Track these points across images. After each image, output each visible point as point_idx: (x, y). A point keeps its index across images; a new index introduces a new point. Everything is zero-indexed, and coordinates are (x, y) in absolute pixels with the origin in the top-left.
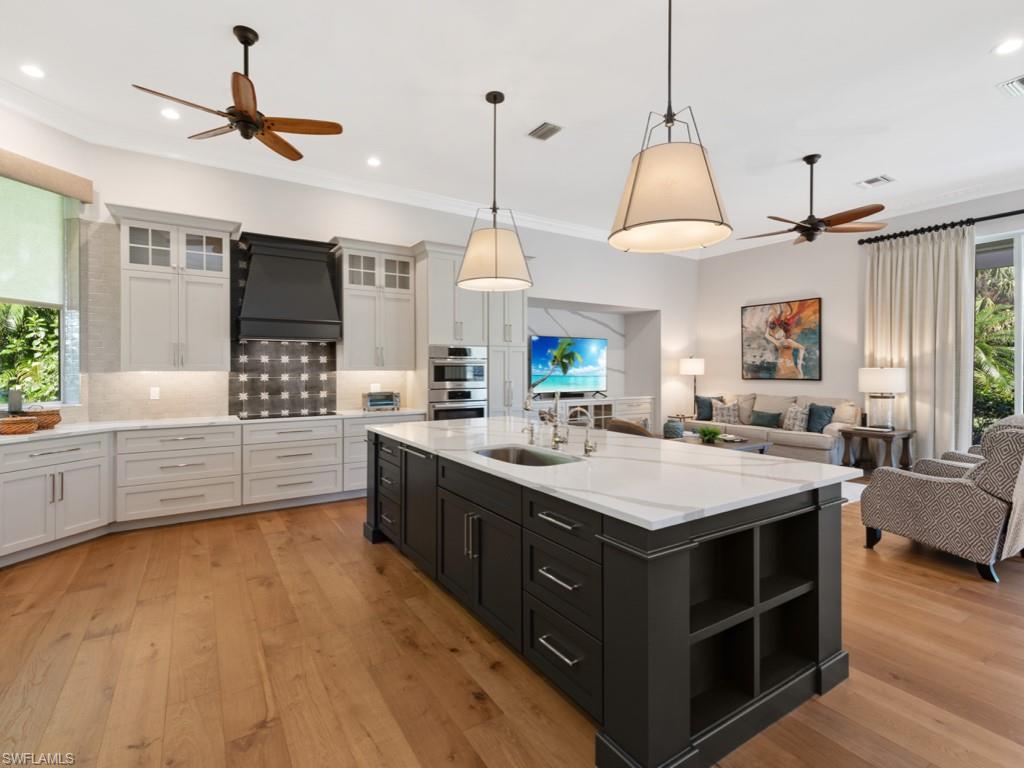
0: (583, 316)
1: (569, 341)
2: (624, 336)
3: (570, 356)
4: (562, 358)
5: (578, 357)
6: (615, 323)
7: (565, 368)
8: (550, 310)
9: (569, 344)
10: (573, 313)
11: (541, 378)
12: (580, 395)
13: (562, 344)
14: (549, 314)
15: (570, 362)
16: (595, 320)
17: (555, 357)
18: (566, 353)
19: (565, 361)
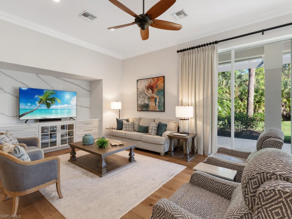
0: (65, 81)
1: (51, 92)
2: (90, 91)
3: (53, 100)
4: (46, 101)
5: (58, 100)
6: (85, 85)
7: (48, 105)
8: (40, 75)
9: (52, 94)
10: (57, 78)
11: (29, 111)
12: (59, 120)
13: (46, 93)
14: (39, 77)
15: (52, 103)
16: (72, 83)
17: (41, 100)
18: (50, 97)
19: (48, 101)
